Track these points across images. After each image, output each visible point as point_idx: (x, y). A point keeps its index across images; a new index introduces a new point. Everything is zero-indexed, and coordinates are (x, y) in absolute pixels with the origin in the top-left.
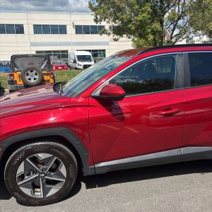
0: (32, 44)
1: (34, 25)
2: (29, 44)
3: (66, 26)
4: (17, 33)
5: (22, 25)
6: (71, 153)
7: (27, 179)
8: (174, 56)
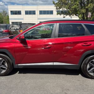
0: (39, 19)
1: (40, 11)
2: (37, 19)
3: (53, 11)
4: (33, 14)
5: (35, 11)
8: (53, 25)
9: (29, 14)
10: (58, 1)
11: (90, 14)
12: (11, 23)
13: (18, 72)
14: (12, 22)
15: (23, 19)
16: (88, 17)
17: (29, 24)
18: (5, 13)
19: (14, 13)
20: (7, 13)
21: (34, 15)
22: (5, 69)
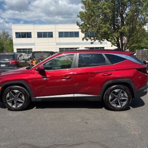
0: (57, 44)
1: (59, 32)
2: (55, 44)
4: (49, 37)
5: (52, 32)
6: (27, 91)
7: (10, 99)
9: (43, 37)
10: (83, 22)
11: (125, 38)
12: (15, 51)
13: (35, 107)
14: (17, 49)
15: (34, 44)
16: (123, 42)
17: (44, 52)
18: (6, 36)
19: (20, 35)
20: (8, 35)
21: (50, 39)
22: (21, 103)
